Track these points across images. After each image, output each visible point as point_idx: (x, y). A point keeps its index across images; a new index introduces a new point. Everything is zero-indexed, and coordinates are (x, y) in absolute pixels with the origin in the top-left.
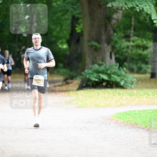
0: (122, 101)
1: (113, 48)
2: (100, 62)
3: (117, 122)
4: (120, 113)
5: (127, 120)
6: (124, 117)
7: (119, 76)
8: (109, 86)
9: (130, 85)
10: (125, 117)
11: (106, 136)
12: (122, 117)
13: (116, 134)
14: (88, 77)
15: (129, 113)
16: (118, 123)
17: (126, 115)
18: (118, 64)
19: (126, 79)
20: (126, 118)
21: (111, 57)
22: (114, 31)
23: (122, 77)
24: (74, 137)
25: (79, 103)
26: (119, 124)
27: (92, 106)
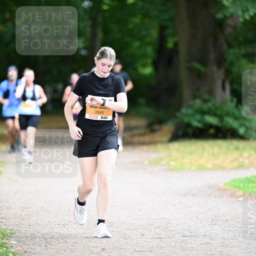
0: (241, 160)
1: (228, 72)
2: (206, 97)
3: (233, 194)
4: (239, 180)
5: (250, 191)
6: (244, 186)
7: (236, 118)
8: (220, 135)
9: (254, 134)
10: (246, 186)
11: (216, 217)
12: (242, 185)
13: (233, 214)
14: (186, 120)
15: (253, 179)
16: (235, 195)
17: (249, 182)
18: (235, 100)
19: (248, 124)
20: (248, 187)
21: (224, 88)
22: (230, 46)
23: (242, 121)
24: (163, 218)
25: (172, 163)
26: (237, 198)
27: (193, 168)
